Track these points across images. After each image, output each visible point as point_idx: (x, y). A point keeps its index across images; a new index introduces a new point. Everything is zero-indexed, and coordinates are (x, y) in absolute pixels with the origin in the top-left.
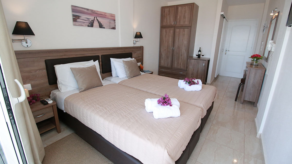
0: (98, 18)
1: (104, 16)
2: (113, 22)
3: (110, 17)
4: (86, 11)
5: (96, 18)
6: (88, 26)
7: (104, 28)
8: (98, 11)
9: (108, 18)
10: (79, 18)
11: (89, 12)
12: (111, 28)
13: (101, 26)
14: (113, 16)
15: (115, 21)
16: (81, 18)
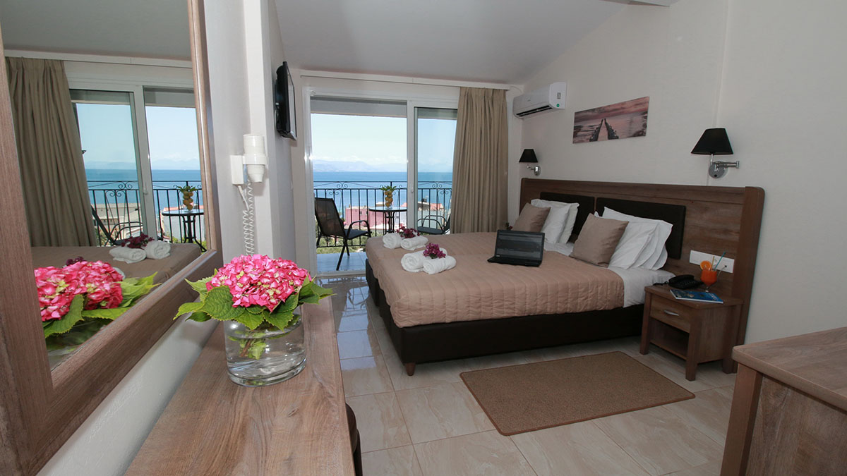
0: (607, 121)
1: (621, 111)
2: (639, 118)
3: (633, 109)
4: (590, 114)
5: (604, 122)
6: (591, 140)
7: (617, 138)
8: (609, 106)
9: (629, 113)
10: (580, 130)
11: (596, 113)
12: (631, 135)
13: (612, 136)
14: (641, 104)
15: (647, 112)
16: (583, 129)
